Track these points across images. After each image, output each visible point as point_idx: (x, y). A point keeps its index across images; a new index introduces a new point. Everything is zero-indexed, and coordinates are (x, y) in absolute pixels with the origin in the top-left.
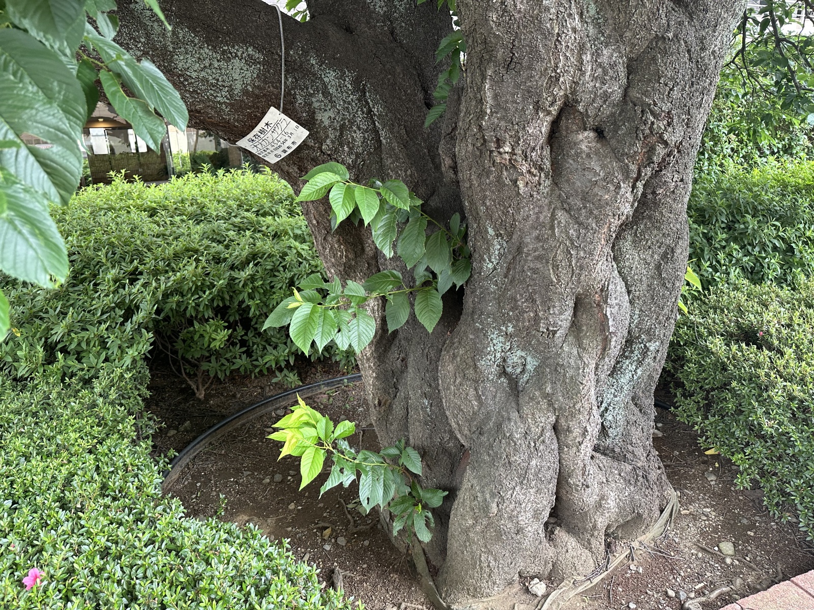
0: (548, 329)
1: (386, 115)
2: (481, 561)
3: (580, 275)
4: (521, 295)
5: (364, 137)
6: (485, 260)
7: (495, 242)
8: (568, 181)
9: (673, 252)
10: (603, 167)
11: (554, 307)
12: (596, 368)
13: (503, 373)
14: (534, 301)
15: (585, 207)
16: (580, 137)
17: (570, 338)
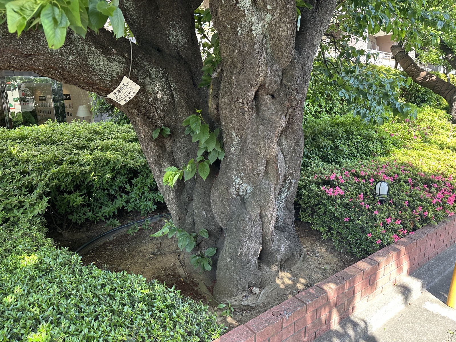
0: (257, 173)
1: (178, 88)
2: (233, 278)
3: (269, 150)
4: (246, 160)
5: (167, 97)
6: (231, 146)
7: (235, 139)
8: (263, 114)
9: (299, 142)
10: (275, 108)
11: (259, 163)
12: (275, 189)
13: (238, 195)
14: (252, 161)
15: (269, 124)
16: (266, 97)
17: (265, 177)
